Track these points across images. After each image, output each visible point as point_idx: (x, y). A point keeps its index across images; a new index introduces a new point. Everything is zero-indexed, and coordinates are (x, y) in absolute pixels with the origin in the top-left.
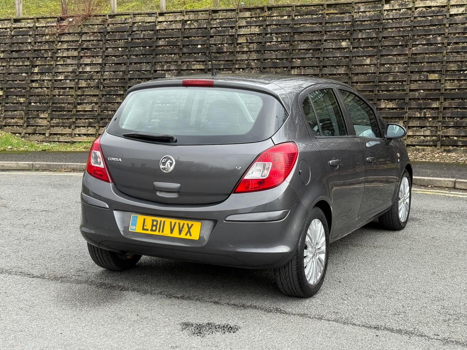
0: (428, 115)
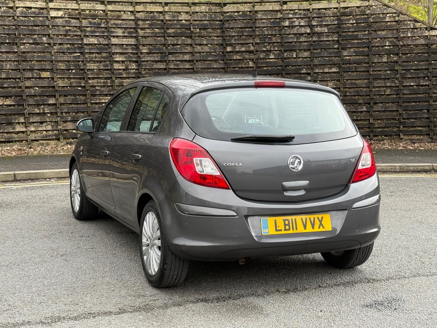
0: (47, 111)
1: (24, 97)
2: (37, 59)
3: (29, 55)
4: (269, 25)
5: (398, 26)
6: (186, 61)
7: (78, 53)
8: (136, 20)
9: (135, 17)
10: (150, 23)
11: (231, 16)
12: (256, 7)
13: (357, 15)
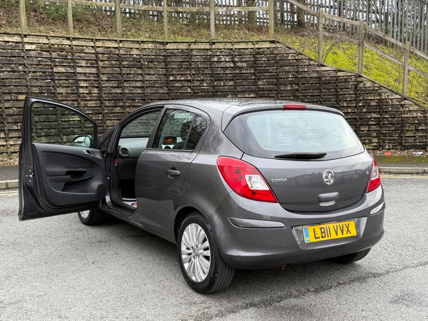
1: (4, 116)
2: (14, 85)
3: (7, 81)
4: (202, 60)
5: (297, 63)
6: (138, 87)
7: (49, 79)
8: (97, 54)
9: (96, 51)
10: (108, 56)
11: (172, 53)
12: (192, 46)
13: (268, 54)
